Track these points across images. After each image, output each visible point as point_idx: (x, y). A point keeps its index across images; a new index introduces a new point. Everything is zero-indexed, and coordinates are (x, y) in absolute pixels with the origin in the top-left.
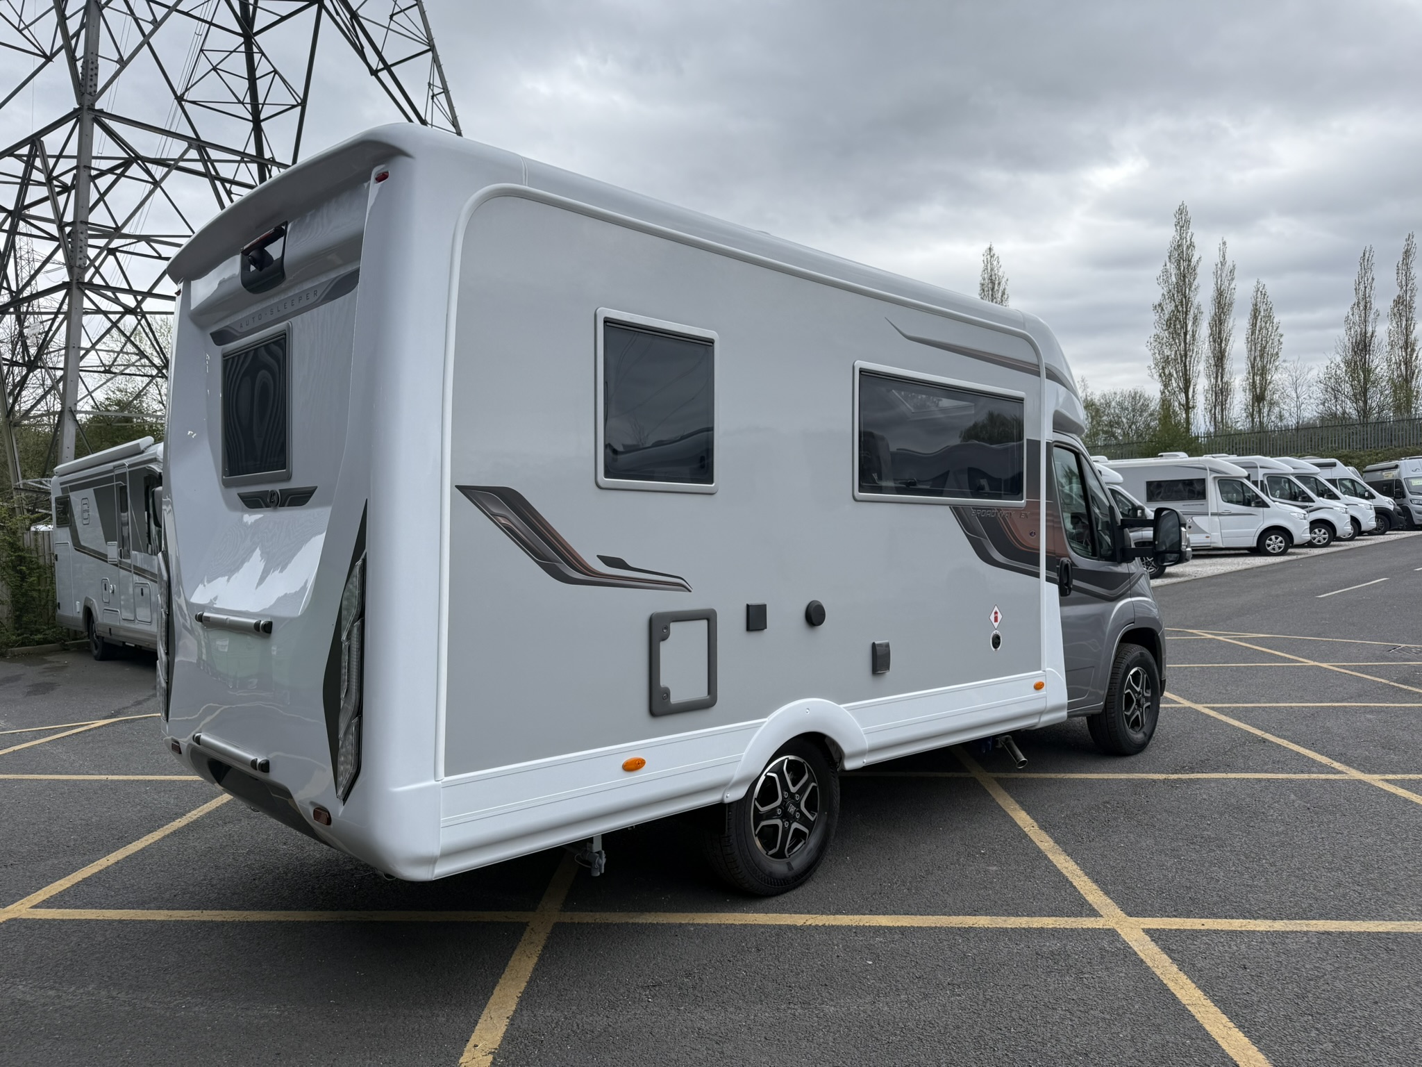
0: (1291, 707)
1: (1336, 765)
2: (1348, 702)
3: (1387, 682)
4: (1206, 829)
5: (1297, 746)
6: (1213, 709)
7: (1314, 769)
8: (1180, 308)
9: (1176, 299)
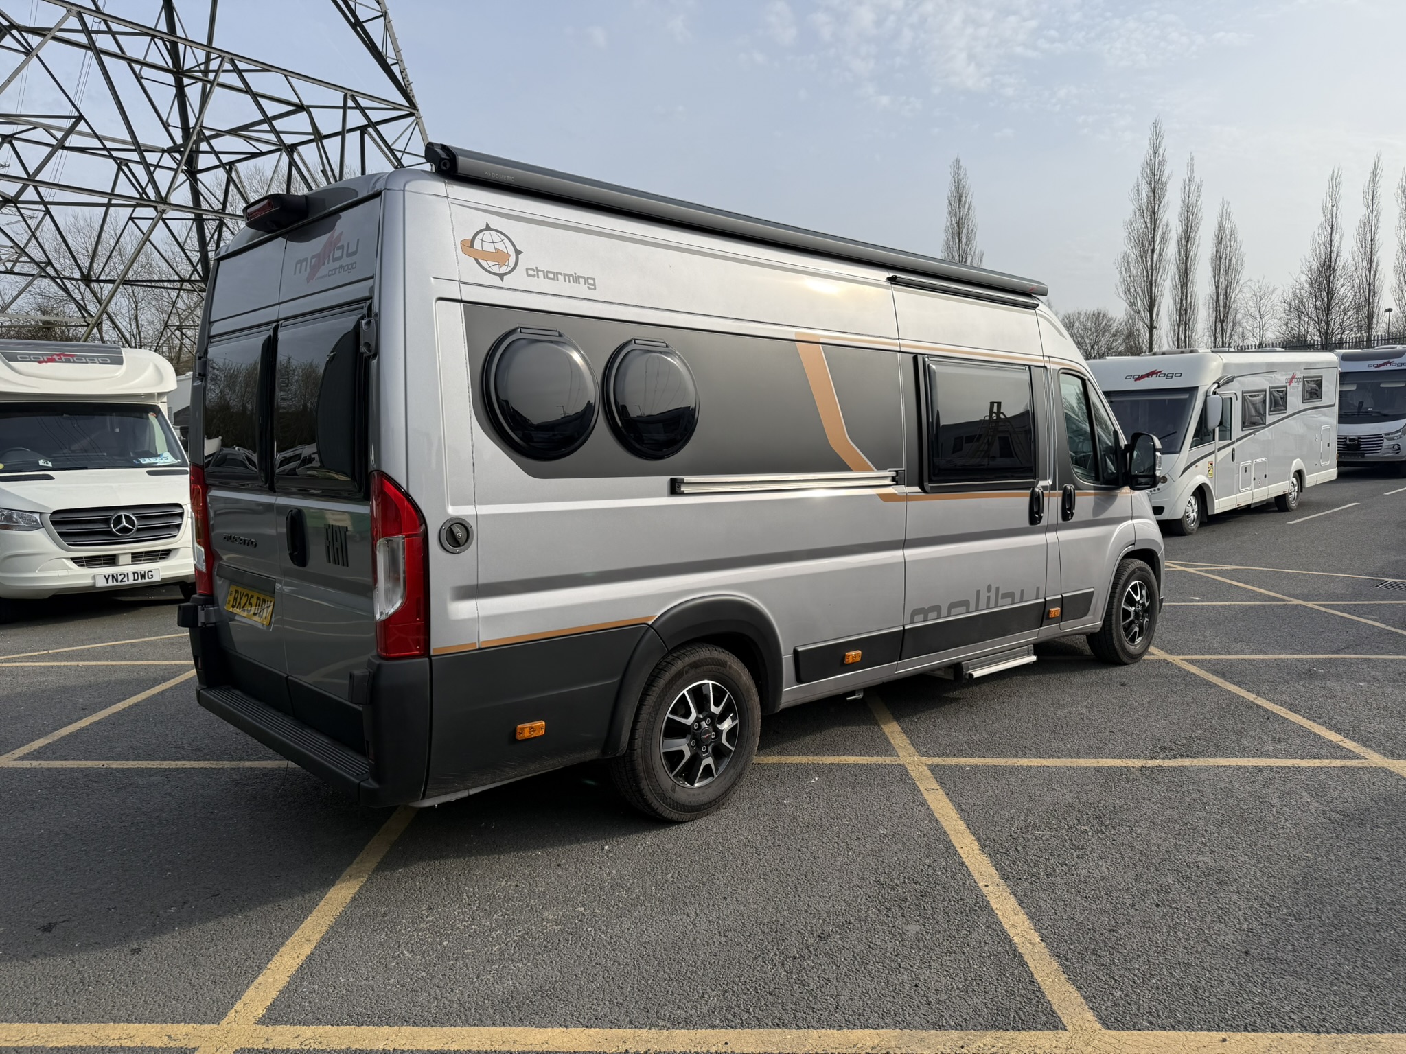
0: (1282, 660)
1: (1349, 744)
2: (1346, 653)
3: (1383, 626)
4: (1201, 852)
5: (1297, 716)
6: (1191, 662)
7: (1324, 752)
8: (1149, 225)
9: (1145, 216)
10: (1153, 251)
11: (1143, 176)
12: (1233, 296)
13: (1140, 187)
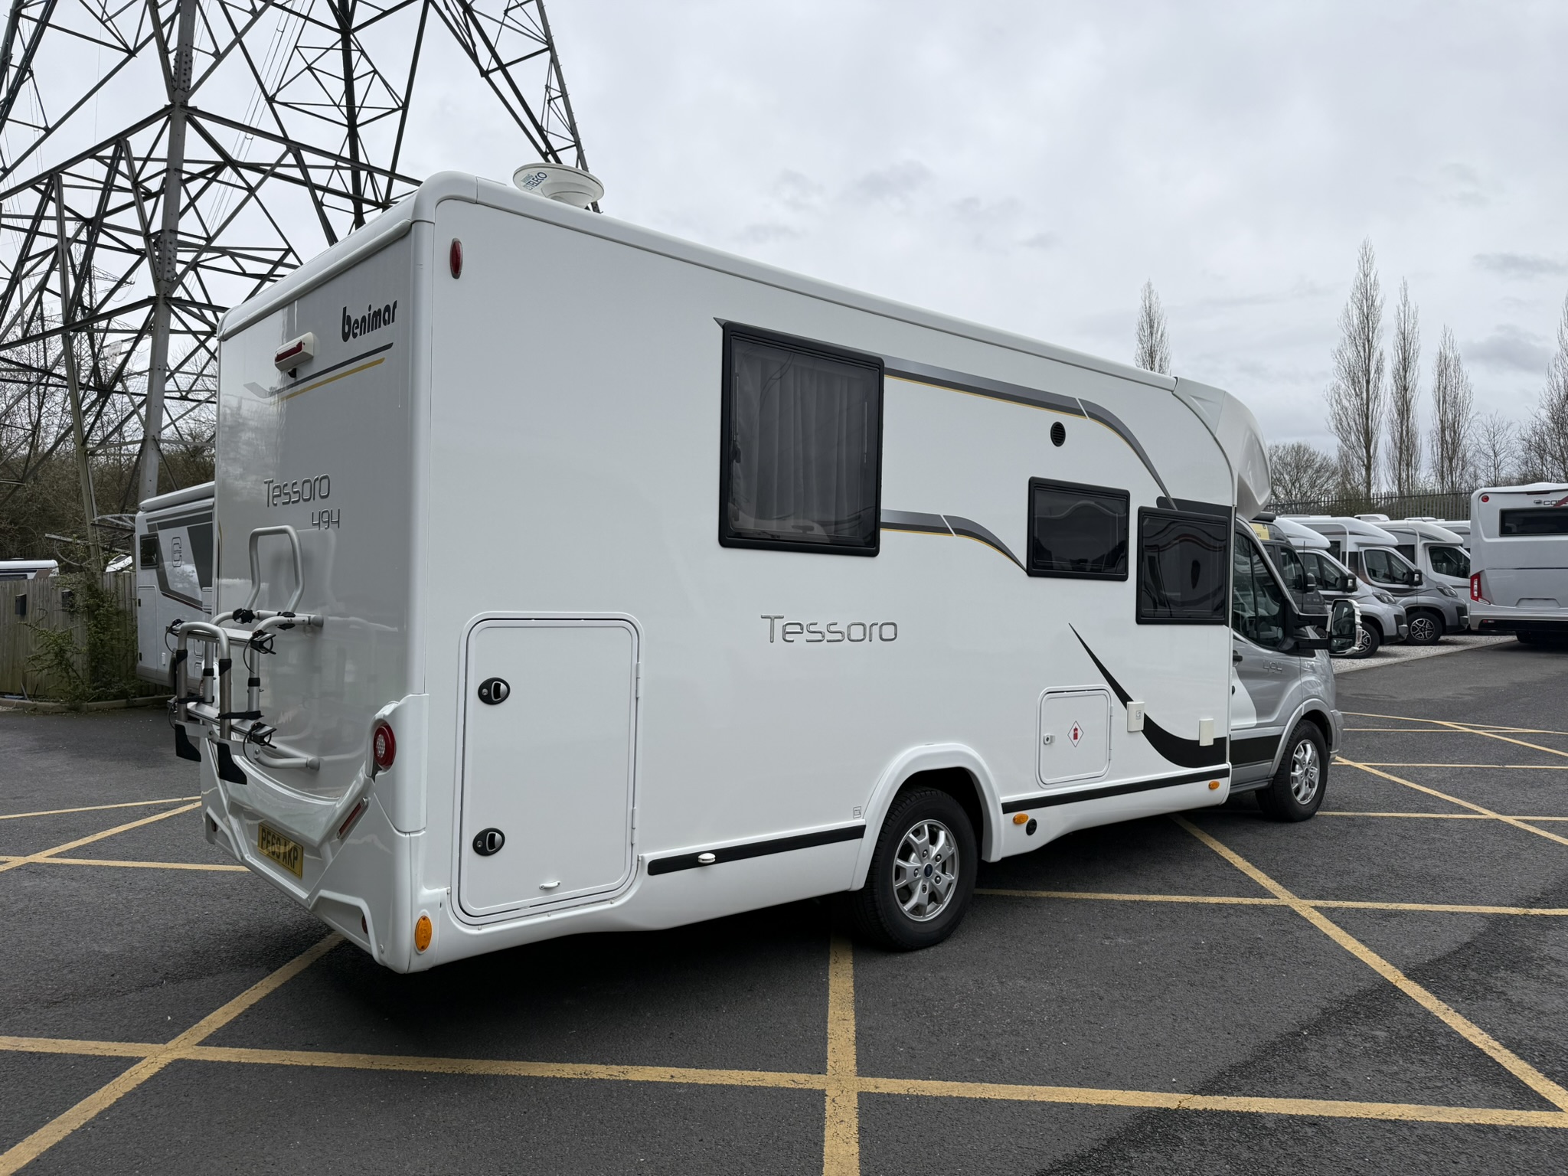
8: (1362, 354)
9: (1358, 344)
10: (1368, 382)
11: (1353, 301)
12: (1462, 432)
13: (1350, 314)
